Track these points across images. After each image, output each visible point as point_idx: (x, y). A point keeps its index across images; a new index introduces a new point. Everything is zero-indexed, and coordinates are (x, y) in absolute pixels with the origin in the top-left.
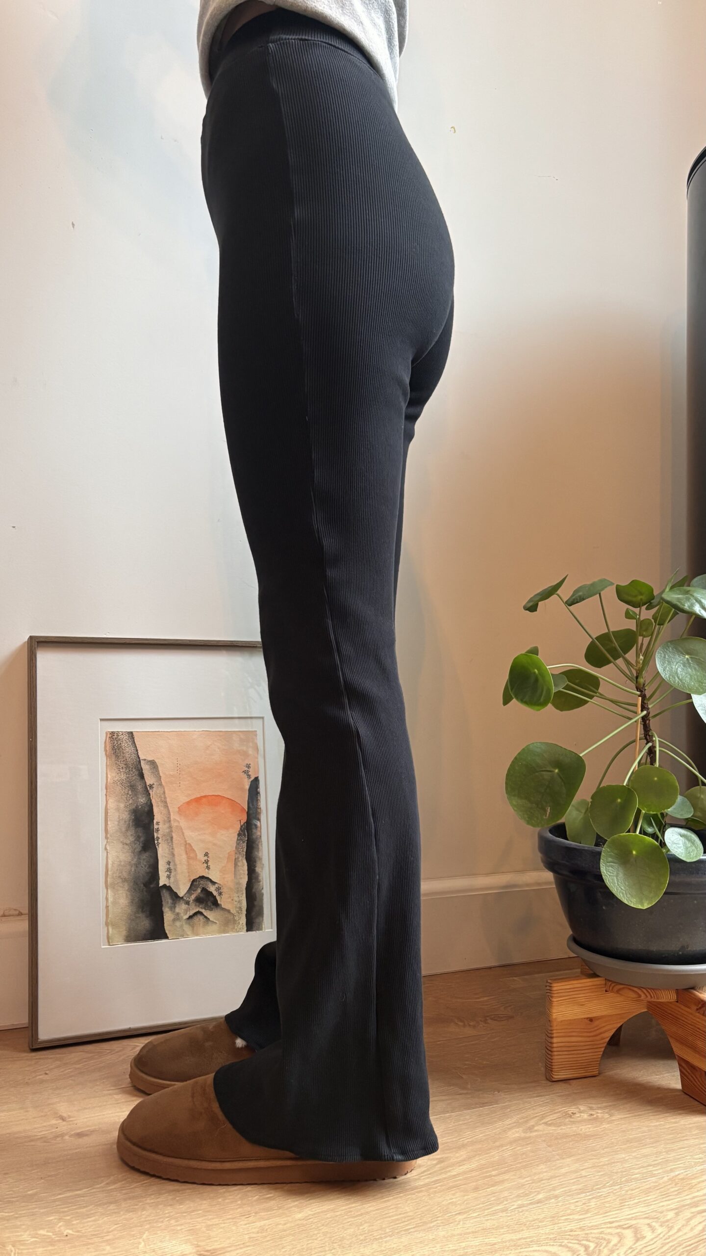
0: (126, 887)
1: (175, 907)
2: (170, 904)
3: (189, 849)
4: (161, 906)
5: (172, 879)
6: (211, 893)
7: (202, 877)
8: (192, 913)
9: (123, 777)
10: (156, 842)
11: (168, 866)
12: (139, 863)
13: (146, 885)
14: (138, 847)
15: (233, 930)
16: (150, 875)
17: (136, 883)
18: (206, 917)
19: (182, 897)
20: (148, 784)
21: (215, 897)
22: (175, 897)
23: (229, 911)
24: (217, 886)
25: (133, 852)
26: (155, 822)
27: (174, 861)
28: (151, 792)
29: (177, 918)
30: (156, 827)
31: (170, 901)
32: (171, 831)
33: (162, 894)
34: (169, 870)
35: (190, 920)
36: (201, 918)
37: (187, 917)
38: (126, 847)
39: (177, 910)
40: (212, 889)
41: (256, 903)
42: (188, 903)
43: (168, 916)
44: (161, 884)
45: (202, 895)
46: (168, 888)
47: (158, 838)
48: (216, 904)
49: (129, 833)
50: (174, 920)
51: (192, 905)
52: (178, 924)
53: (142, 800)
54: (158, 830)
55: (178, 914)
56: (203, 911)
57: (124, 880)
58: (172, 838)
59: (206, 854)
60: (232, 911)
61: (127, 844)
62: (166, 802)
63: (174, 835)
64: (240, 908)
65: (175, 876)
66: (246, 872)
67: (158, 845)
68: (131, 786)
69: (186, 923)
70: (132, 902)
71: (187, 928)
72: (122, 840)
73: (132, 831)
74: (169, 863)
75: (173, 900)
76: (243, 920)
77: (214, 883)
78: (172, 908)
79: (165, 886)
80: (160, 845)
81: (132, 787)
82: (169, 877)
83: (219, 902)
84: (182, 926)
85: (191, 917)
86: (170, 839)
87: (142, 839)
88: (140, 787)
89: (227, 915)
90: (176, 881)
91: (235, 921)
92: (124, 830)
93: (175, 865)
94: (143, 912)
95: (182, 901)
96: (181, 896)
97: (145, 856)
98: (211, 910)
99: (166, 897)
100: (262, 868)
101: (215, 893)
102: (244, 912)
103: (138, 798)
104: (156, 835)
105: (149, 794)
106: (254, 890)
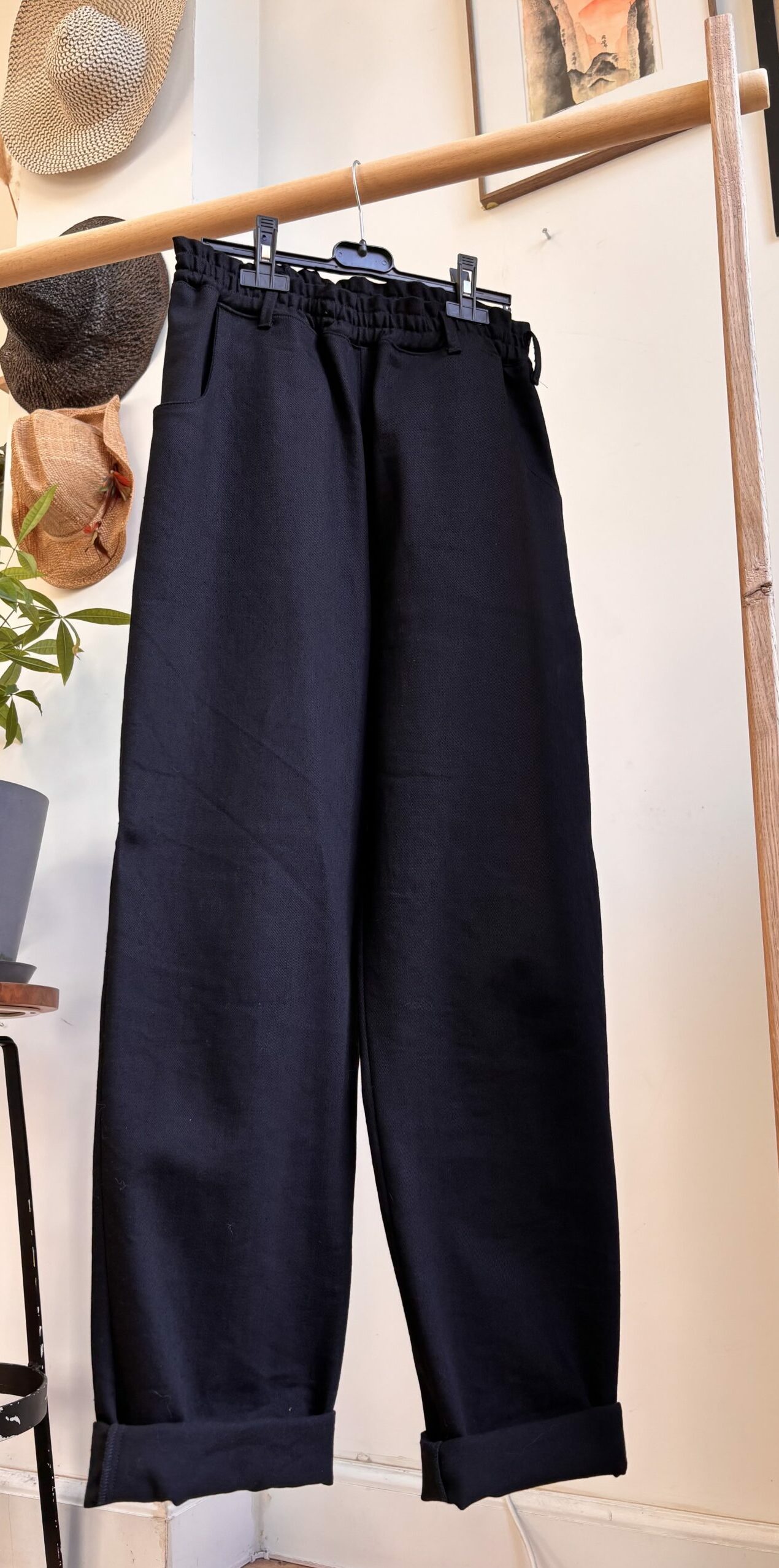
0: (542, 80)
1: (580, 82)
2: (576, 81)
3: (590, 39)
4: (569, 84)
5: (577, 64)
6: (609, 62)
7: (602, 54)
8: (594, 81)
9: (535, 9)
10: (563, 44)
11: (573, 56)
12: (551, 62)
13: (557, 75)
14: (549, 51)
15: (630, 81)
16: (559, 67)
17: (549, 76)
18: (606, 80)
19: (586, 74)
20: (553, 6)
21: (612, 64)
22: (580, 75)
23: (625, 69)
24: (613, 55)
25: (546, 56)
26: (561, 30)
27: (578, 51)
28: (556, 11)
29: (583, 88)
30: (562, 33)
31: (576, 78)
32: (574, 31)
33: (570, 77)
34: (575, 59)
35: (594, 87)
36: (602, 82)
37: (591, 85)
38: (540, 54)
39: (582, 83)
40: (610, 59)
41: (647, 56)
42: (590, 75)
43: (575, 89)
44: (569, 70)
45: (601, 66)
46: (575, 71)
47: (564, 41)
48: (613, 68)
49: (542, 44)
50: (580, 90)
51: (595, 76)
52: (583, 92)
53: (550, 19)
54: (563, 35)
55: (583, 85)
56: (604, 77)
57: (541, 77)
58: (575, 36)
59: (604, 37)
60: (627, 69)
61: (541, 52)
62: (569, 14)
63: (577, 34)
64: (635, 64)
65: (579, 61)
66: (638, 37)
67: (565, 45)
68: (541, 13)
69: (590, 90)
70: (547, 89)
71: (590, 93)
72: (536, 51)
73: (544, 41)
74: (574, 54)
75: (578, 77)
76: (638, 71)
77: (610, 54)
78: (578, 83)
79: (572, 71)
80: (566, 45)
81: (543, 14)
82: (574, 63)
83: (616, 66)
84: (586, 93)
85: (593, 84)
86: (573, 37)
87: (552, 45)
88: (548, 11)
89: (623, 72)
90: (581, 65)
91: (630, 75)
92: (537, 43)
93: (579, 53)
94: (556, 93)
95: (585, 76)
96: (584, 73)
97: (556, 56)
98: (610, 73)
99: (573, 77)
100: (652, 28)
101: (612, 61)
102: (638, 65)
103: (547, 19)
104: (562, 39)
105: (555, 13)
106: (645, 47)
